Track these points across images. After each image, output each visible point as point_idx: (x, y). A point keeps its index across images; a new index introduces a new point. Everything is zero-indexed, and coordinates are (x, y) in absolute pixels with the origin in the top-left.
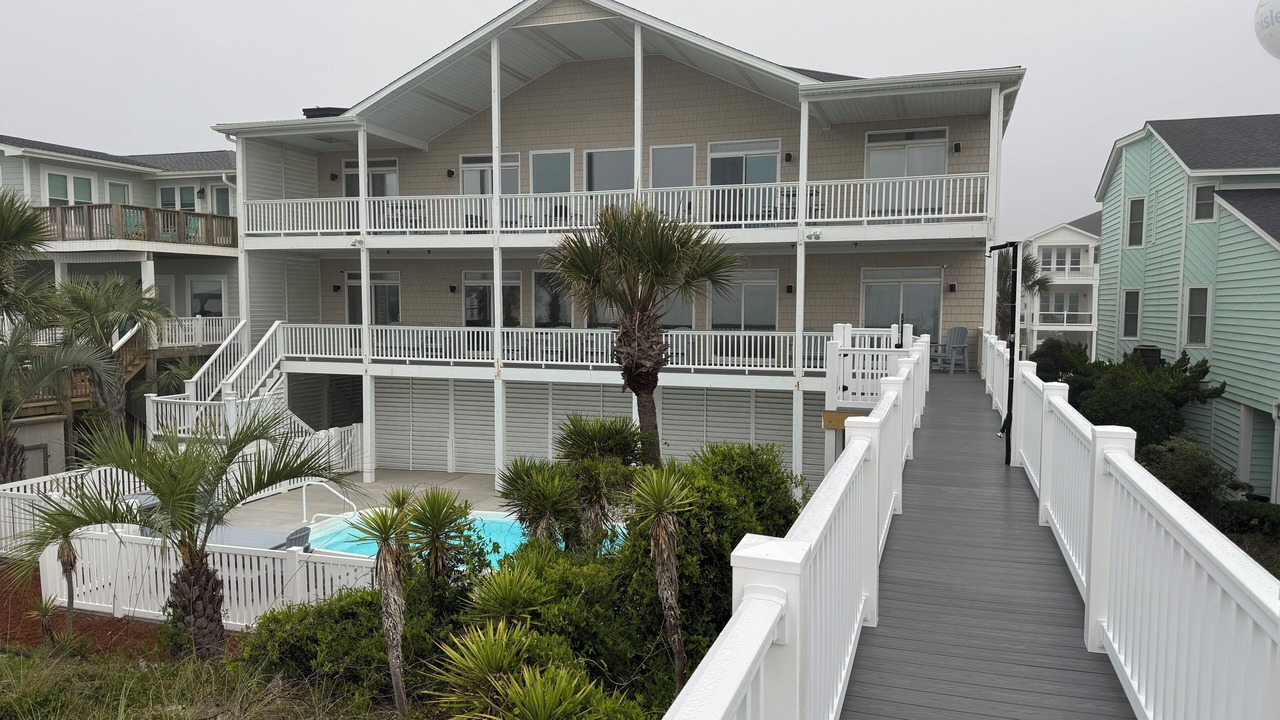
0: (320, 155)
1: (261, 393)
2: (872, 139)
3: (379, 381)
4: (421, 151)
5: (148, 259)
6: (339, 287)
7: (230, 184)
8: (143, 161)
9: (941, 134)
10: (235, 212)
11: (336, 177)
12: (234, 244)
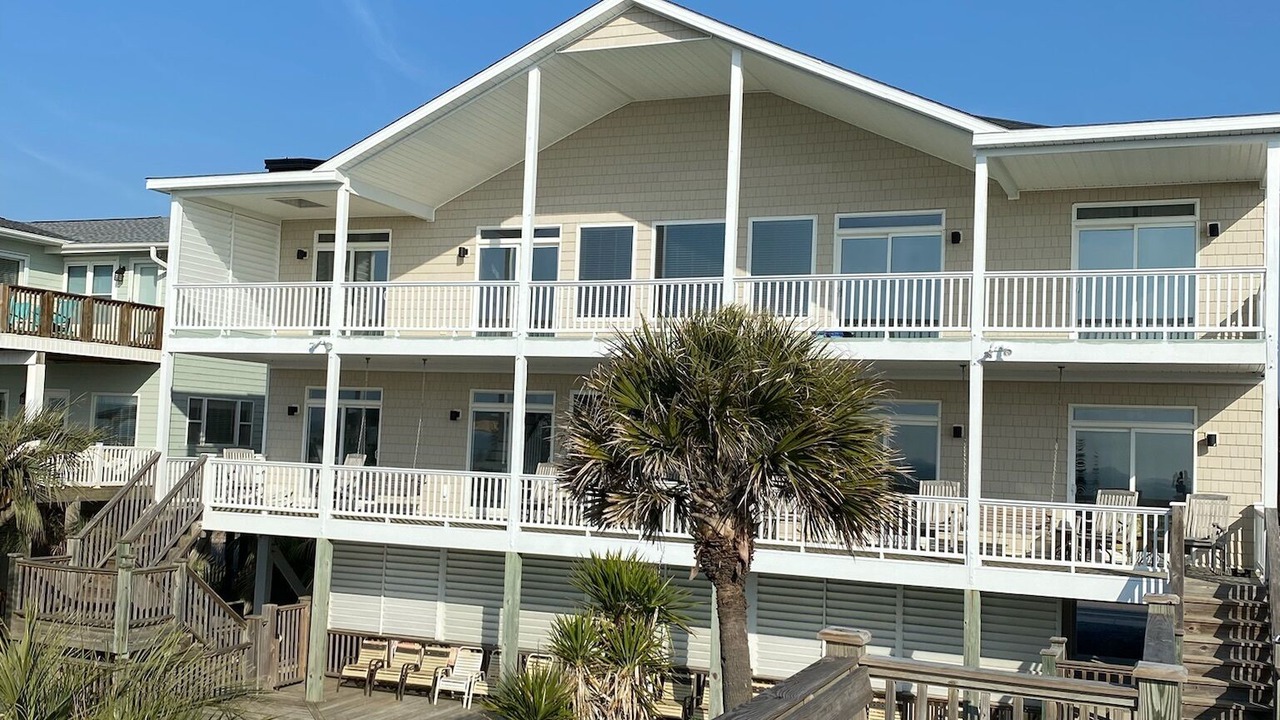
0: (287, 226)
1: (170, 557)
2: (1083, 214)
3: (340, 547)
4: (422, 220)
5: (38, 361)
6: (295, 409)
7: (160, 262)
8: (50, 229)
9: (1189, 210)
10: (163, 301)
11: (305, 254)
12: (157, 345)
